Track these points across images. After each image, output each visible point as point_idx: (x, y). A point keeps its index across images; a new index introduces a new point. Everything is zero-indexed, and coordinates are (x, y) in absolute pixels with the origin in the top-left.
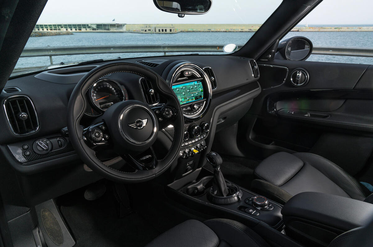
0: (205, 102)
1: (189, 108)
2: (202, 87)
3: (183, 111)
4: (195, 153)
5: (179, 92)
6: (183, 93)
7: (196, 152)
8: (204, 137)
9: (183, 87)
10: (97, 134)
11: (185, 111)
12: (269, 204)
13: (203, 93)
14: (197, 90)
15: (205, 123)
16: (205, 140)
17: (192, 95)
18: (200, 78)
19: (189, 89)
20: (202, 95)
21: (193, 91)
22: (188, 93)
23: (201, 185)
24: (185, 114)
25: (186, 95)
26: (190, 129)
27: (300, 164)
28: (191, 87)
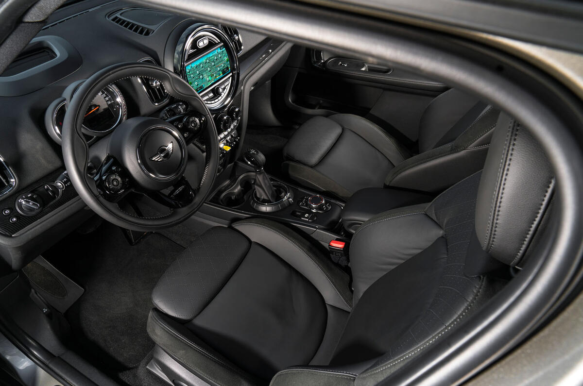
0: (231, 78)
1: (211, 95)
2: (227, 54)
3: (204, 101)
4: (226, 151)
5: (203, 68)
6: (209, 69)
7: (228, 149)
8: (234, 126)
9: (206, 60)
10: (115, 183)
11: (206, 100)
12: (326, 202)
13: (229, 62)
14: (222, 61)
15: (235, 108)
16: (236, 129)
17: (219, 69)
18: (219, 43)
19: (214, 62)
20: (229, 66)
21: (218, 63)
22: (214, 67)
23: (239, 187)
24: (207, 104)
25: (212, 71)
26: (218, 121)
27: (338, 131)
28: (215, 58)
